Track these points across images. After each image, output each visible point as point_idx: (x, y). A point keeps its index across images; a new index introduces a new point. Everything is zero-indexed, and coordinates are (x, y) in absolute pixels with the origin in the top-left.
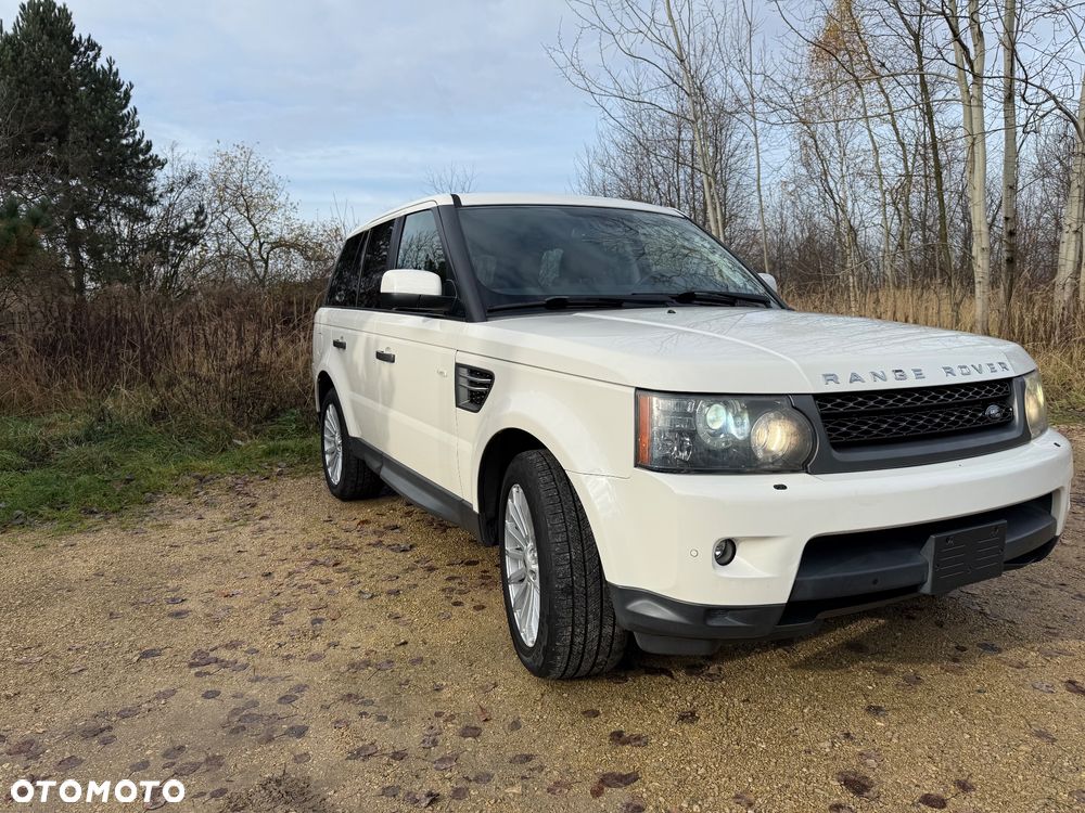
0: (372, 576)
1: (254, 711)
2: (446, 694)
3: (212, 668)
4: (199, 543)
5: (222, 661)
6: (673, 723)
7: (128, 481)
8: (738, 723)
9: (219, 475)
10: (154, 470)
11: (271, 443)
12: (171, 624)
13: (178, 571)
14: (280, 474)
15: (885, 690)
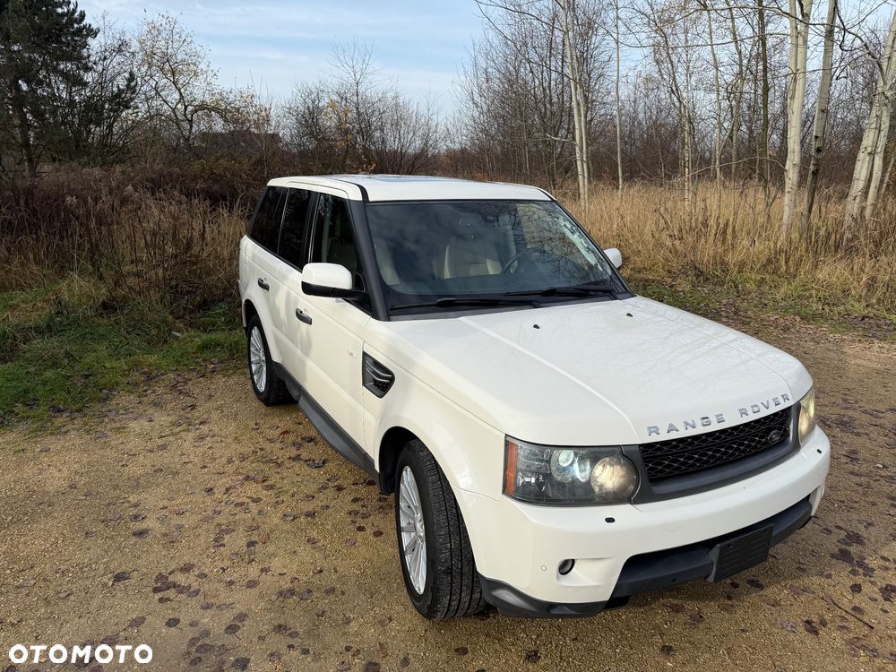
0: (293, 496)
1: (207, 641)
2: (354, 627)
3: (171, 593)
4: (151, 451)
5: (179, 586)
6: (521, 662)
7: (87, 377)
8: (568, 663)
9: (163, 371)
10: (107, 365)
11: (205, 337)
12: (135, 544)
13: (136, 484)
14: (213, 372)
15: (676, 627)
